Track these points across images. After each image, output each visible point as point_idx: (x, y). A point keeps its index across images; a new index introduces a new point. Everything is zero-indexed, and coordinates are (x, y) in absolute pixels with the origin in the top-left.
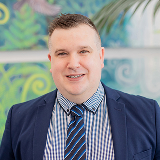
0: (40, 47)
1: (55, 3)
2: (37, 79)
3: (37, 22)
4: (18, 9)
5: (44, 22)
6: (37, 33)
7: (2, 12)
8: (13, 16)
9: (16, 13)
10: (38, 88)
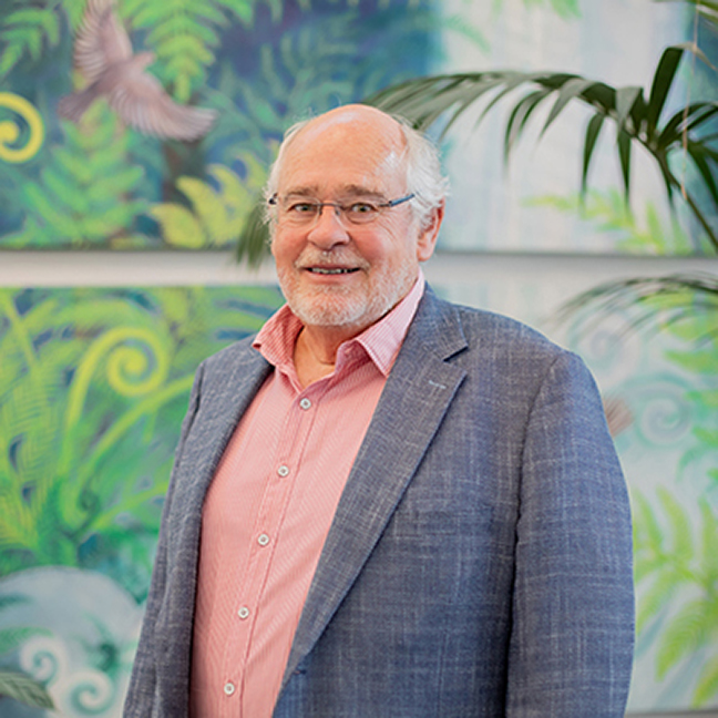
0: (140, 240)
1: (195, 100)
2: (121, 344)
3: (131, 159)
4: (73, 117)
5: (157, 161)
6: (131, 196)
7: (21, 123)
8: (54, 137)
9: (67, 128)
10: (124, 373)
